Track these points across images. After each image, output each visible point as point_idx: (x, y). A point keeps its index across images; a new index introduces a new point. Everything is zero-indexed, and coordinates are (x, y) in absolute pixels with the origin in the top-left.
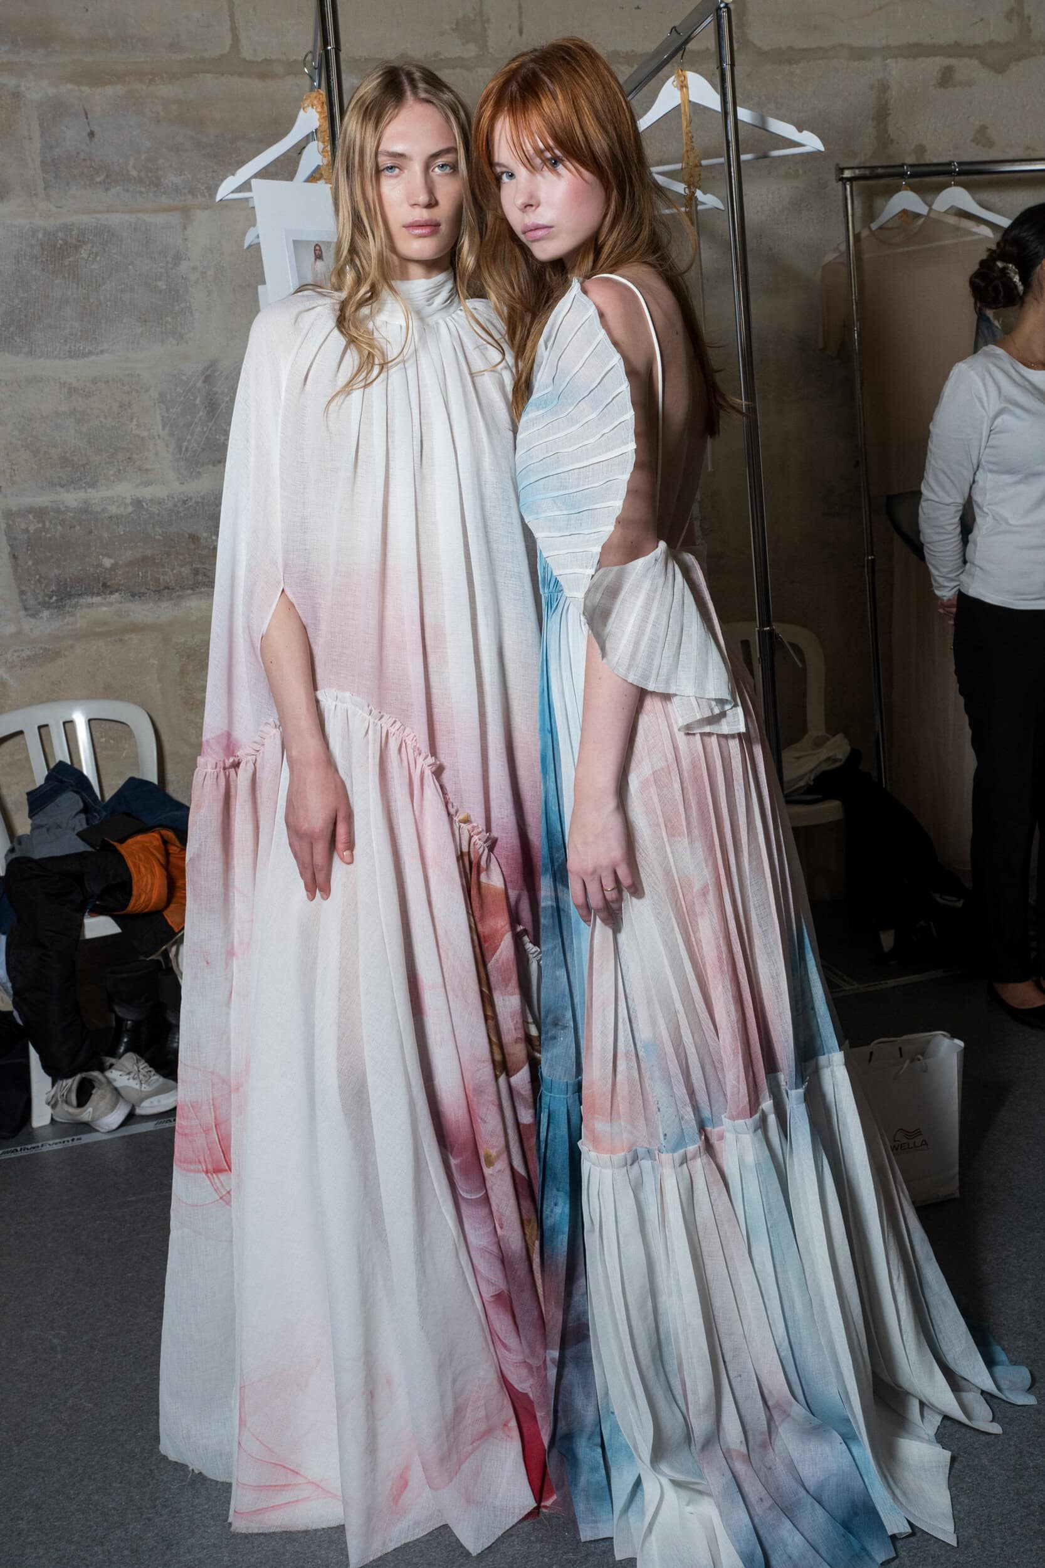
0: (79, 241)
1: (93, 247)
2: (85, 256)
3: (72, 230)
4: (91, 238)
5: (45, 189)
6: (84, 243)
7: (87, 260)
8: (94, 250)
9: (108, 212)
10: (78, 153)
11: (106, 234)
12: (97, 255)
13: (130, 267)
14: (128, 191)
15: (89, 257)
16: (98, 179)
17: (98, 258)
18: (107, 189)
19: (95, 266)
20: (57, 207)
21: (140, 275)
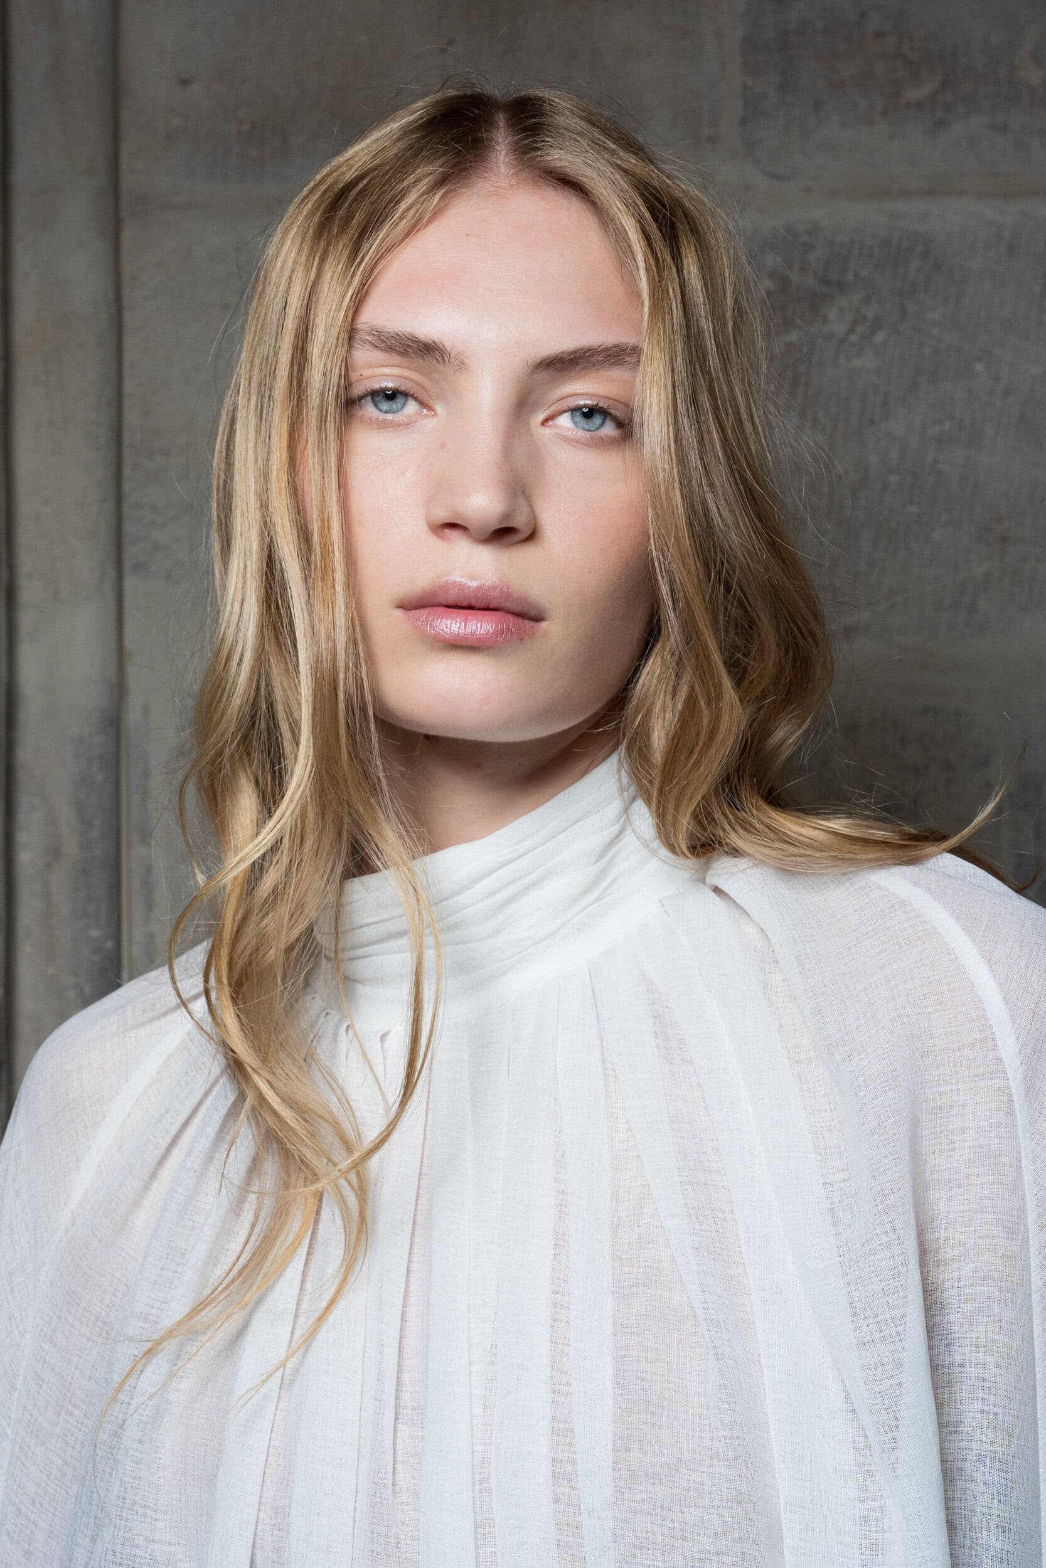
0: (827, 283)
1: (867, 300)
2: (839, 328)
3: (809, 247)
4: (864, 273)
5: (743, 122)
6: (841, 287)
7: (843, 341)
8: (870, 311)
9: (932, 193)
10: (863, 15)
11: (915, 264)
12: (877, 325)
13: (979, 367)
14: (1004, 129)
15: (851, 331)
16: (915, 94)
17: (880, 337)
18: (941, 124)
19: (867, 362)
20: (774, 177)
21: (1007, 393)
